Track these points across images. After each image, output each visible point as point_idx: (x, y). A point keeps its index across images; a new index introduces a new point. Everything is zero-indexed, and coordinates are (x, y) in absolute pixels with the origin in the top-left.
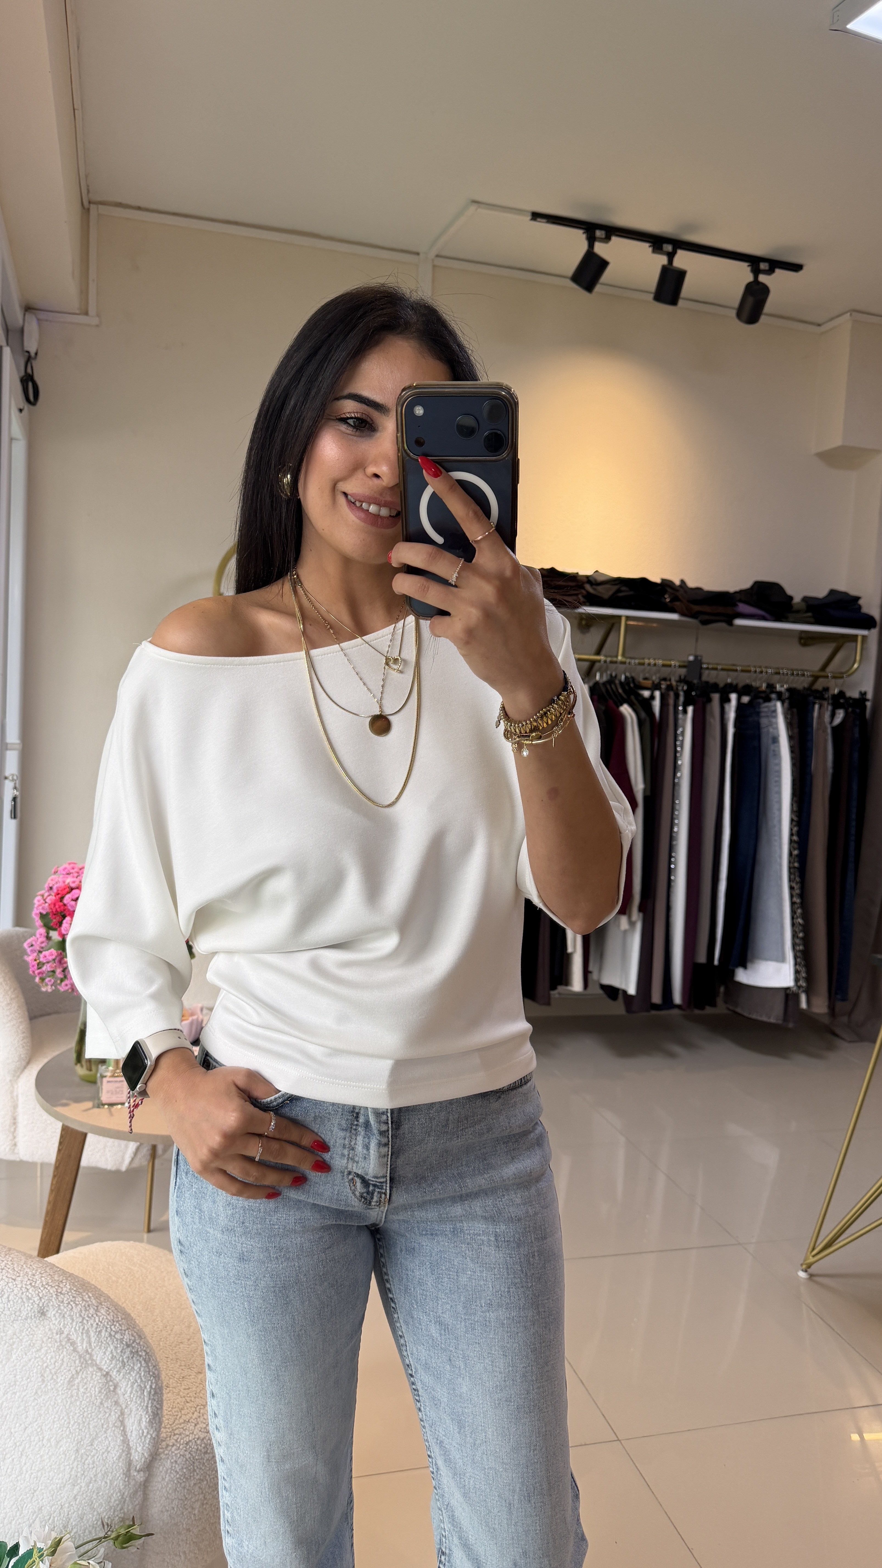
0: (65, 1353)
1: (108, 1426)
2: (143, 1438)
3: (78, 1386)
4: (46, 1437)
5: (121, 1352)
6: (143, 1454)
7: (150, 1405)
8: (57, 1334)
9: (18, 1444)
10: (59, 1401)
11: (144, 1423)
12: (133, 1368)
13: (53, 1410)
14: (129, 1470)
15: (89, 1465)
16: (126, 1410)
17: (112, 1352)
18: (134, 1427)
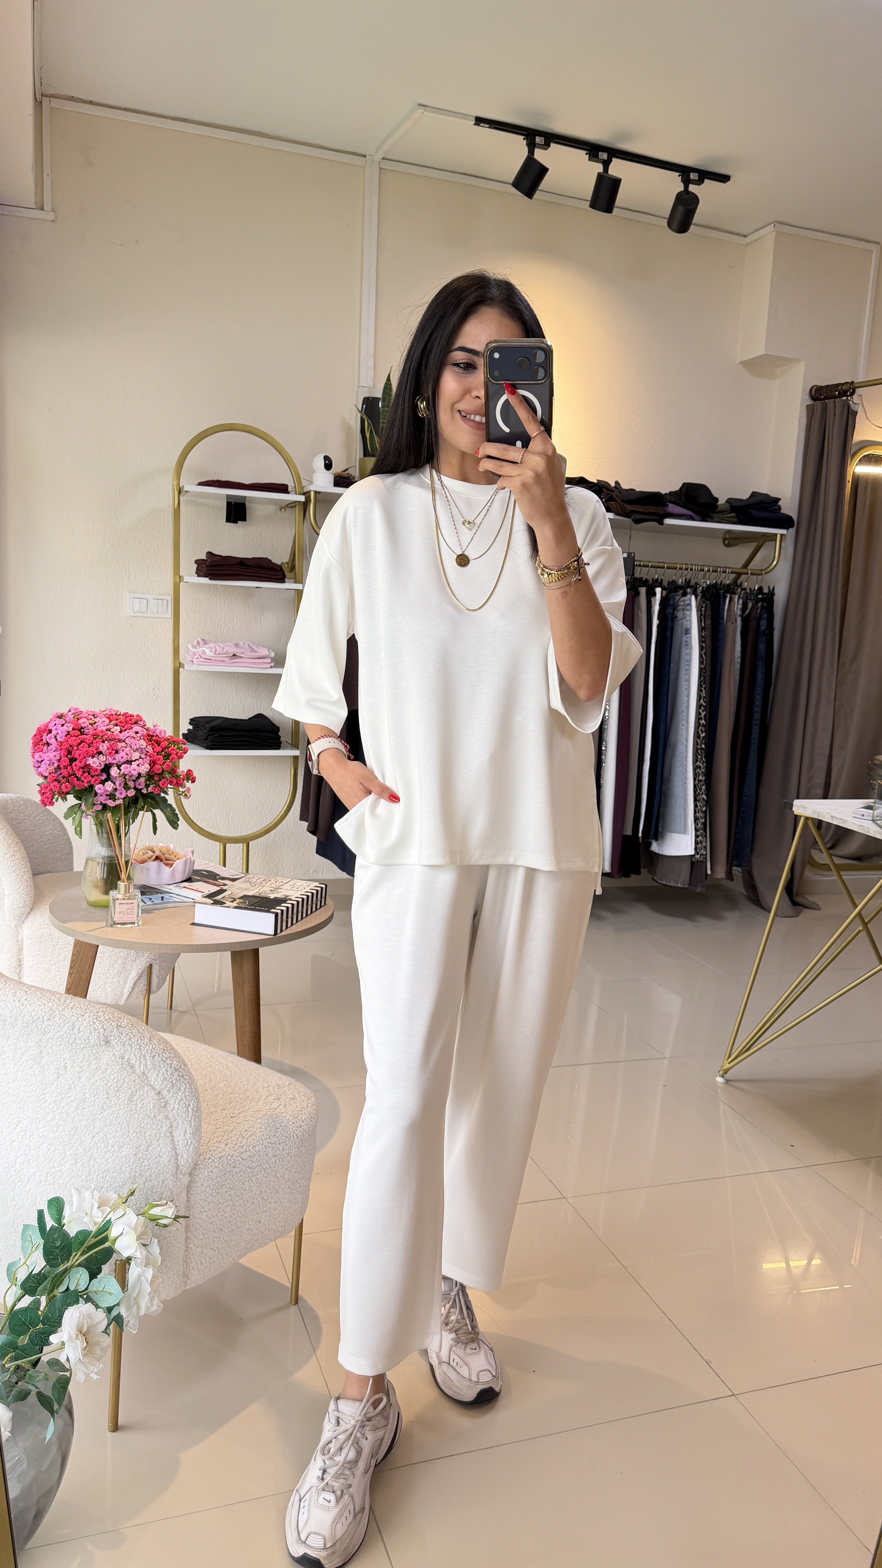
0: (125, 1074)
1: (160, 1136)
2: (187, 1146)
3: (136, 1102)
4: (111, 1144)
5: (171, 1074)
6: (187, 1160)
7: (193, 1120)
8: (119, 1058)
9: (87, 1150)
10: (121, 1114)
11: (189, 1134)
12: (179, 1089)
13: (115, 1120)
14: (176, 1173)
15: (145, 1166)
16: (174, 1124)
17: (163, 1075)
18: (180, 1138)
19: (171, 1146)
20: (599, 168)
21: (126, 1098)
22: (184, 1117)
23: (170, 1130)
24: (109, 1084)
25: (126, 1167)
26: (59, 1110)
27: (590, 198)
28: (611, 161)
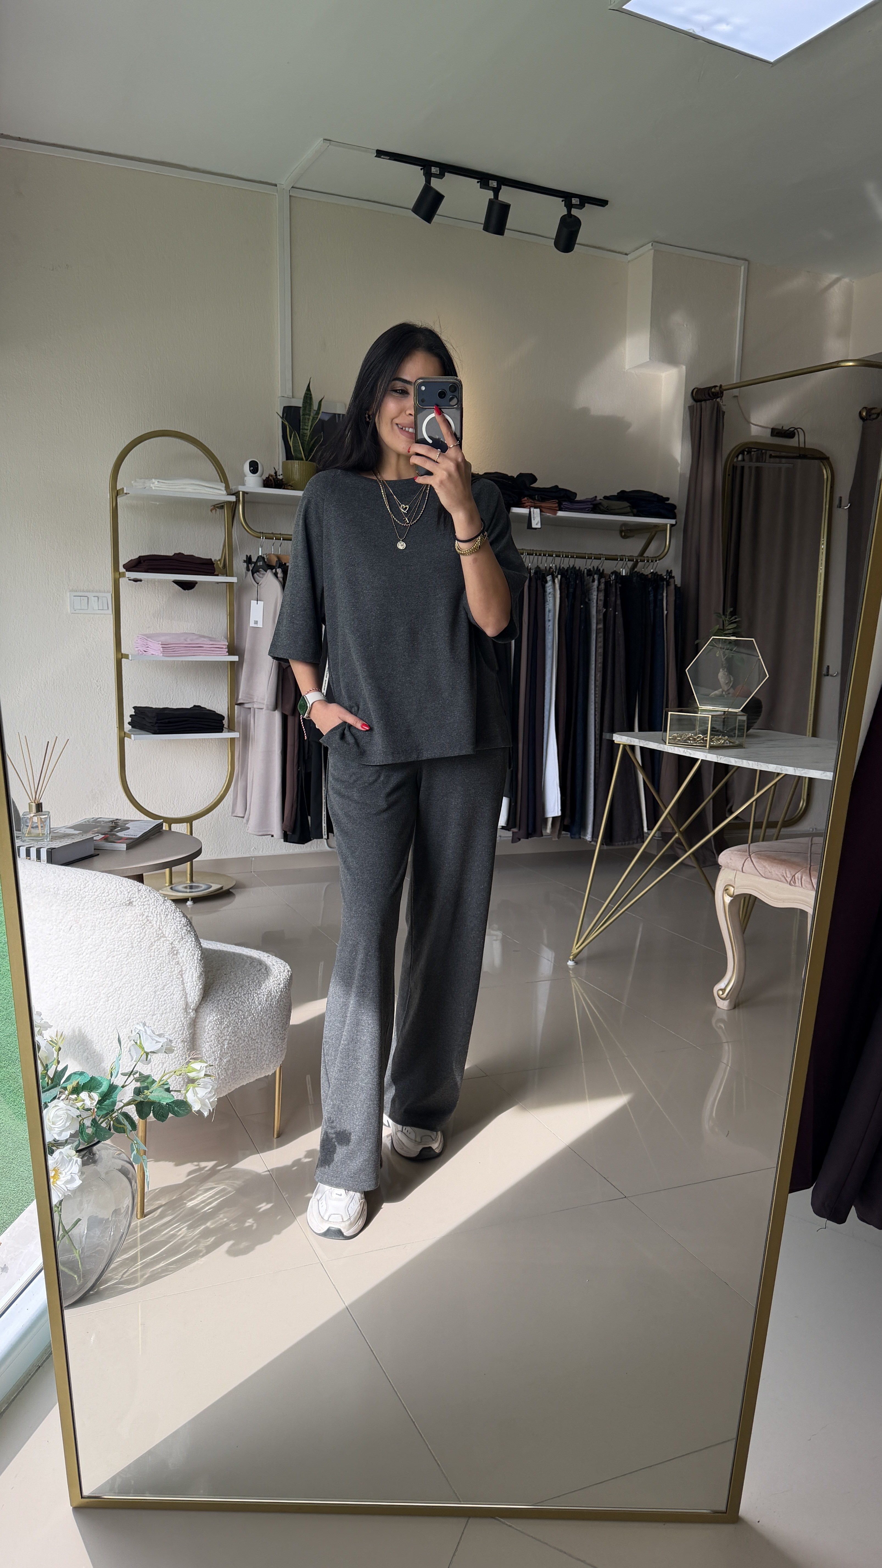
0: (145, 928)
1: (173, 978)
2: (194, 987)
4: (136, 984)
5: (180, 928)
6: (194, 998)
8: (140, 916)
9: (118, 989)
10: (143, 960)
11: (195, 978)
12: (187, 941)
13: (138, 965)
14: (186, 1008)
15: (162, 1002)
16: (184, 969)
17: (174, 929)
18: (189, 980)
19: (181, 986)
20: (490, 194)
21: (147, 947)
22: (191, 964)
23: (181, 973)
24: (134, 936)
25: (148, 1002)
26: (94, 960)
27: (482, 220)
28: (501, 189)
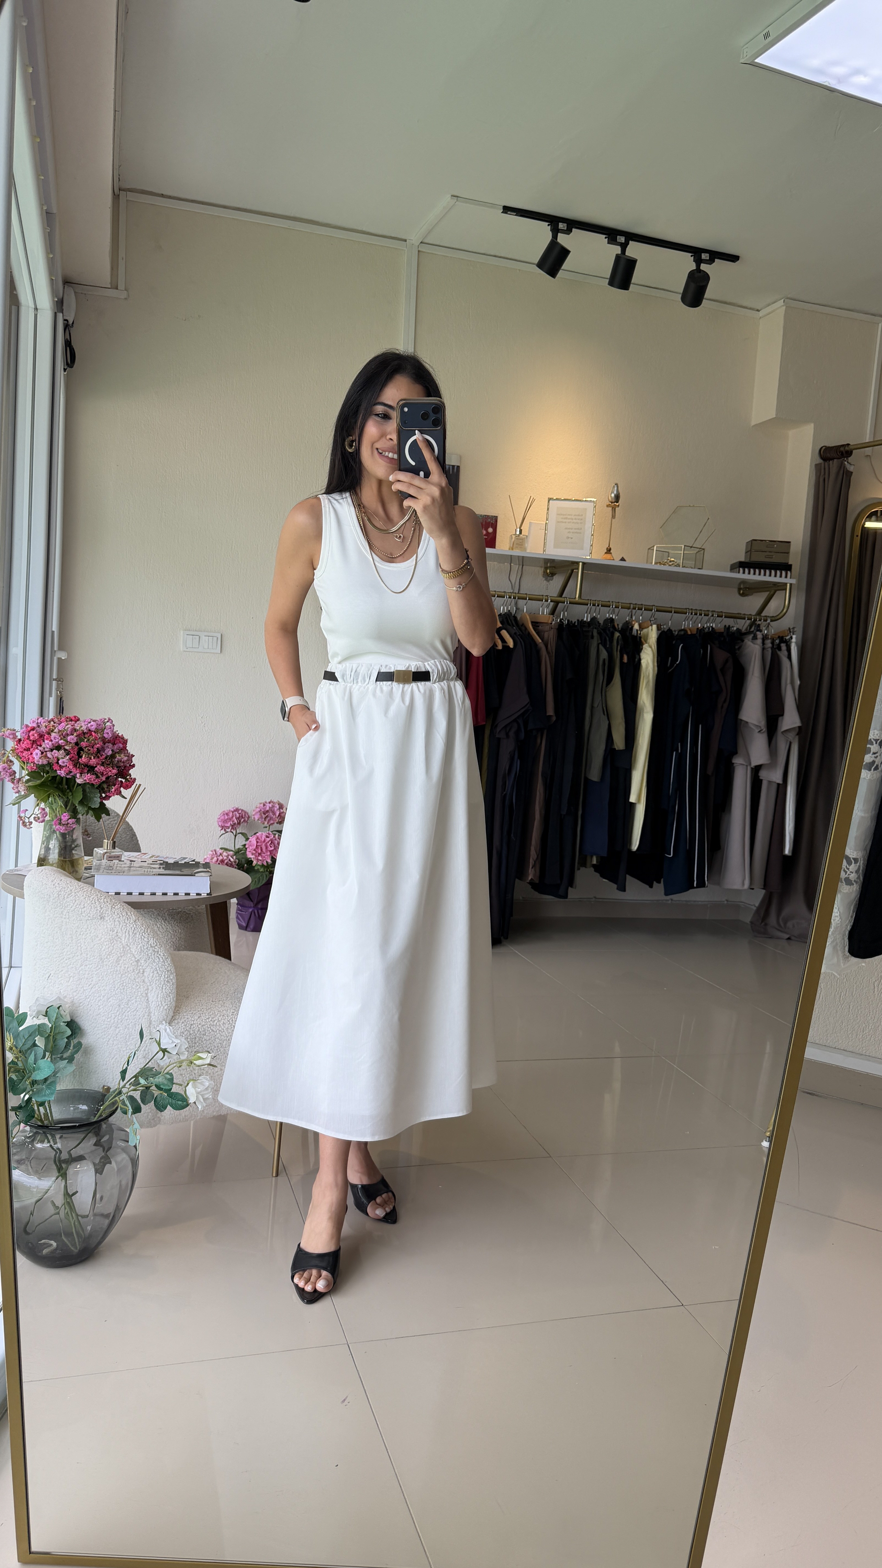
0: (114, 943)
1: (138, 994)
2: (159, 1007)
3: (121, 965)
5: (147, 948)
8: (111, 931)
11: (160, 998)
19: (146, 1004)
20: (617, 250)
21: (115, 961)
22: (158, 984)
23: (146, 991)
24: (103, 948)
27: (608, 276)
28: (628, 244)
